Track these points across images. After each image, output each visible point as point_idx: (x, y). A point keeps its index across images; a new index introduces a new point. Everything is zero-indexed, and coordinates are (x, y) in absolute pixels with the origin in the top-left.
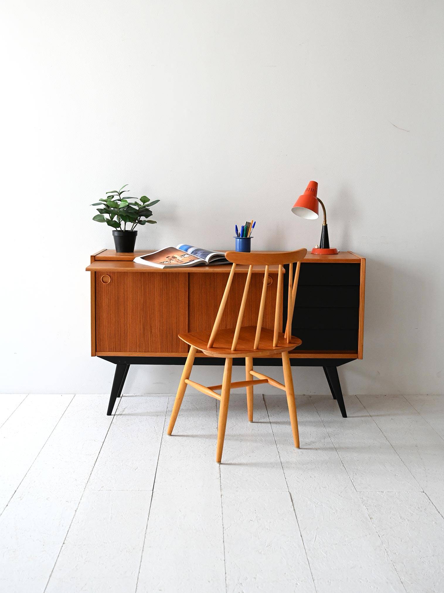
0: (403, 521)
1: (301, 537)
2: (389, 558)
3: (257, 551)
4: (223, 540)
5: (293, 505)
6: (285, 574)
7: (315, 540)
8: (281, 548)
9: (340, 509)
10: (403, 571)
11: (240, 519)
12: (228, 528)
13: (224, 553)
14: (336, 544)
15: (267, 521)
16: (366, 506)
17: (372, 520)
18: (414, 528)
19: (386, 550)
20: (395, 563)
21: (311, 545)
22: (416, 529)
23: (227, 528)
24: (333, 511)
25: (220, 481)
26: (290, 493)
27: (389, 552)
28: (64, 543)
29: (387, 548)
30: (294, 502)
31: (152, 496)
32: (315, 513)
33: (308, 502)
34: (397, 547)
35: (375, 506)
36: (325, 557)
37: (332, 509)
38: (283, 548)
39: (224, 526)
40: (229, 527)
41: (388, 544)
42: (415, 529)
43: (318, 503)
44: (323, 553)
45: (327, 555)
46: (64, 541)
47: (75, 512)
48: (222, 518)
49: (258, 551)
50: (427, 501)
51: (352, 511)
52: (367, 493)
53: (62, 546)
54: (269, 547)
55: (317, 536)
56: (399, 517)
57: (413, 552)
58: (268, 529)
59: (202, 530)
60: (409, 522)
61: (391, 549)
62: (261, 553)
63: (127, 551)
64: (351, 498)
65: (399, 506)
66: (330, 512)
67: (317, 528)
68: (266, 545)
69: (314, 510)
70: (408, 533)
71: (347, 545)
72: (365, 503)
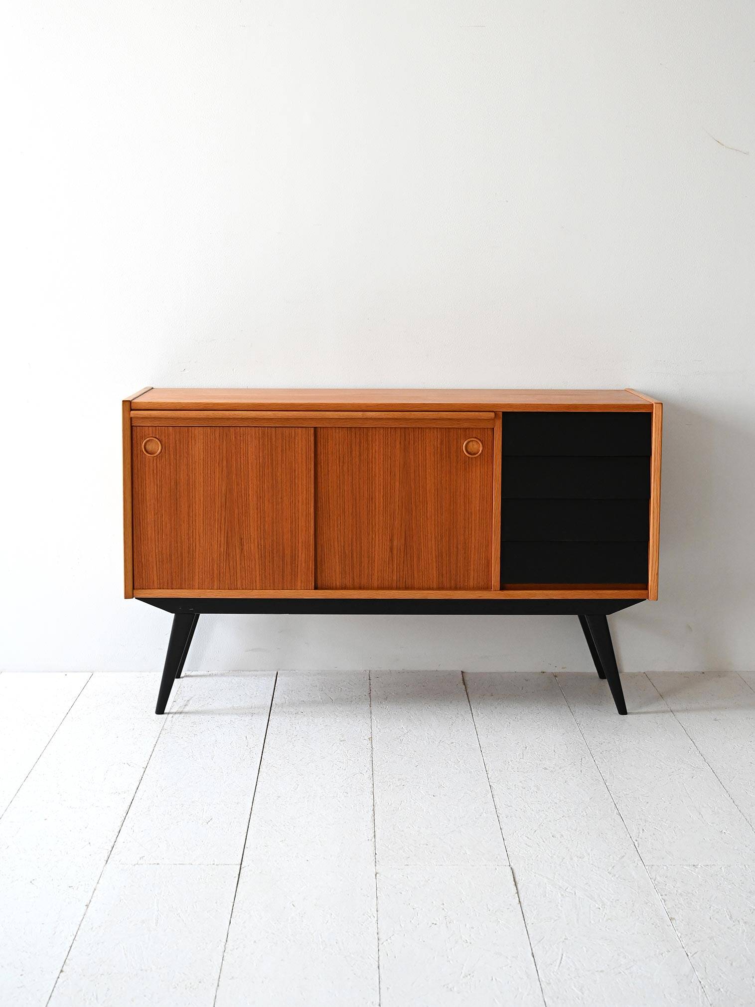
0: (734, 925)
1: (533, 956)
2: (705, 998)
3: (444, 986)
4: (377, 963)
5: (518, 893)
7: (561, 963)
8: (492, 979)
9: (611, 900)
11: (412, 921)
12: (389, 940)
13: (379, 989)
14: (602, 971)
15: (466, 925)
16: (663, 894)
17: (674, 922)
19: (700, 982)
21: (552, 974)
23: (387, 940)
24: (597, 905)
25: (372, 843)
26: (511, 868)
27: (707, 987)
28: (62, 971)
29: (702, 979)
30: (519, 886)
31: (239, 875)
32: (560, 908)
33: (548, 887)
34: (722, 976)
35: (681, 894)
36: (580, 998)
37: (595, 901)
38: (496, 979)
39: (381, 936)
40: (390, 937)
41: (705, 971)
43: (567, 888)
44: (575, 989)
45: (583, 993)
46: (63, 967)
47: (85, 908)
48: (377, 920)
49: (446, 986)
51: (633, 904)
52: (665, 868)
53: (58, 977)
54: (469, 977)
55: (564, 955)
56: (727, 916)
58: (466, 940)
59: (336, 943)
60: (747, 925)
61: (710, 980)
62: (452, 989)
63: (186, 986)
64: (633, 878)
65: (727, 893)
66: (591, 906)
67: (565, 939)
68: (462, 973)
69: (560, 902)
70: (746, 949)
71: (623, 973)
72: (661, 888)
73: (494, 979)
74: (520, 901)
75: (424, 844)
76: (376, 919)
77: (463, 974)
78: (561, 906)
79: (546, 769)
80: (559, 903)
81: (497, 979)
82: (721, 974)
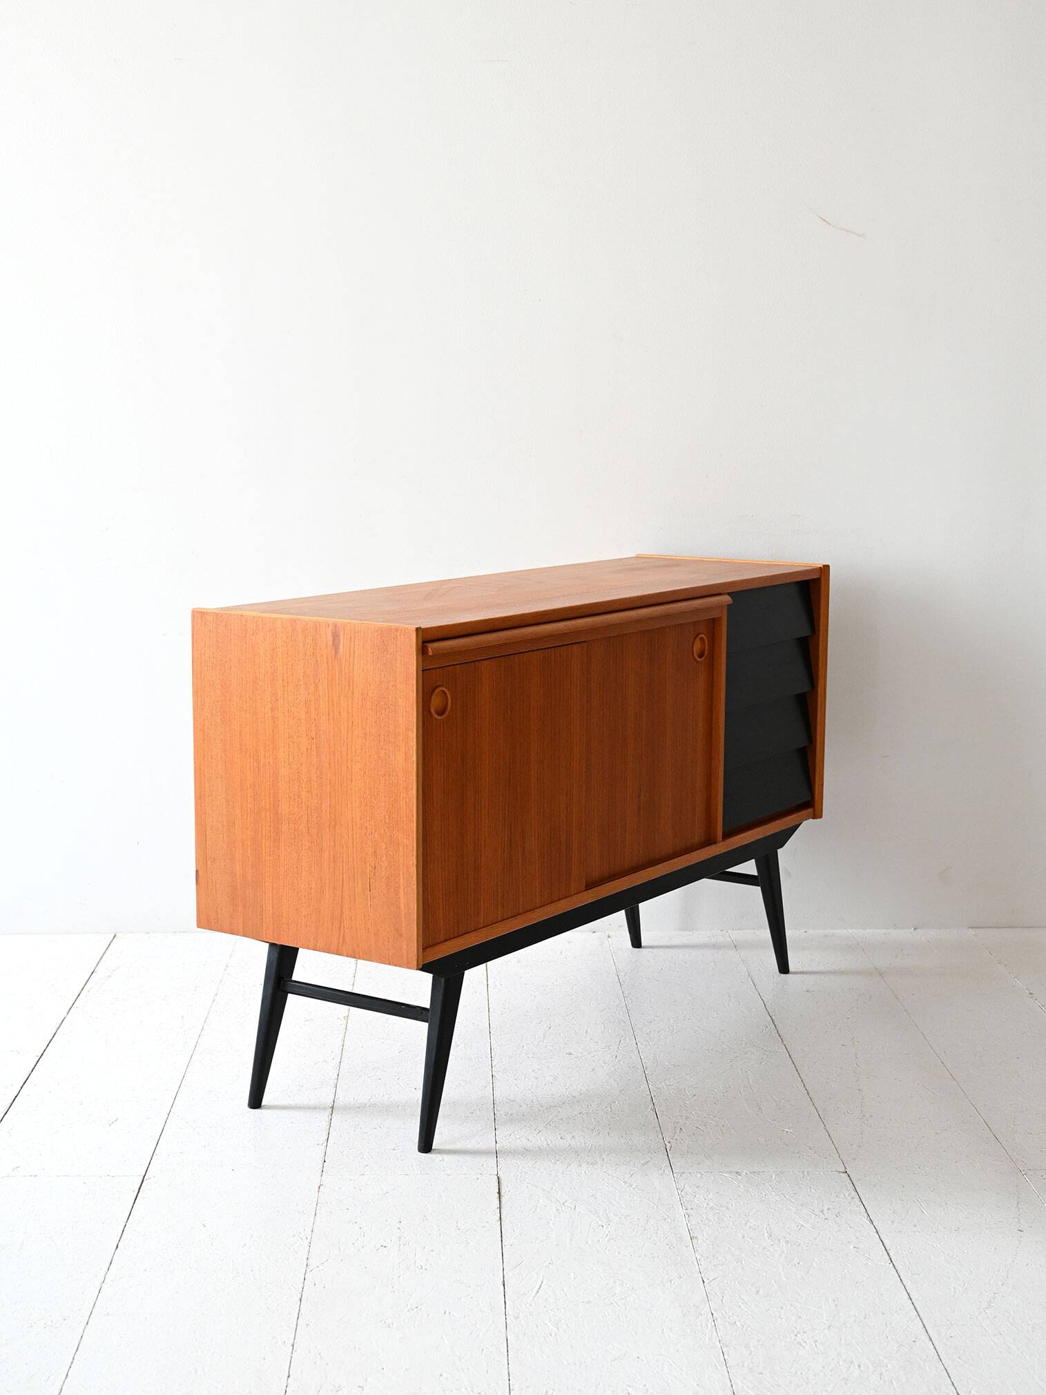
0: (772, 1245)
1: (504, 1285)
2: (715, 1334)
3: (380, 1321)
4: (299, 1295)
5: (500, 1207)
6: (441, 1375)
7: (538, 1292)
8: (445, 1313)
9: (620, 1216)
10: (743, 1366)
11: (356, 1244)
12: (320, 1267)
14: (588, 1302)
15: (424, 1248)
16: (689, 1208)
17: (695, 1241)
18: (798, 1261)
19: (712, 1314)
20: (727, 1346)
21: (523, 1306)
22: (801, 1263)
23: (318, 1267)
24: (600, 1223)
25: (323, 1148)
26: (499, 1179)
27: (719, 1319)
29: (716, 1310)
30: (503, 1199)
31: (140, 1189)
32: (552, 1226)
33: (541, 1201)
34: (742, 1307)
35: (712, 1208)
36: (553, 1335)
37: (599, 1217)
38: (450, 1313)
39: (310, 1262)
40: (323, 1263)
41: (722, 1301)
42: (799, 1263)
43: (566, 1202)
44: (549, 1324)
45: (558, 1329)
48: (310, 1243)
49: (383, 1322)
50: (847, 1195)
51: (648, 1220)
52: (699, 1175)
54: (415, 1310)
55: (544, 1282)
56: (766, 1234)
57: (782, 1318)
58: (421, 1266)
59: (252, 1270)
60: (789, 1245)
61: (726, 1313)
62: (391, 1325)
63: (46, 1324)
64: (655, 1188)
65: (772, 1207)
66: (593, 1223)
67: (549, 1263)
68: (407, 1306)
69: (552, 1218)
70: (780, 1274)
71: (615, 1304)
72: (687, 1200)
73: (447, 1313)
74: (500, 1218)
75: (390, 1149)
76: (309, 1241)
77: (409, 1307)
78: (553, 1224)
79: (570, 1054)
80: (551, 1220)
81: (452, 1312)
82: (741, 1304)
